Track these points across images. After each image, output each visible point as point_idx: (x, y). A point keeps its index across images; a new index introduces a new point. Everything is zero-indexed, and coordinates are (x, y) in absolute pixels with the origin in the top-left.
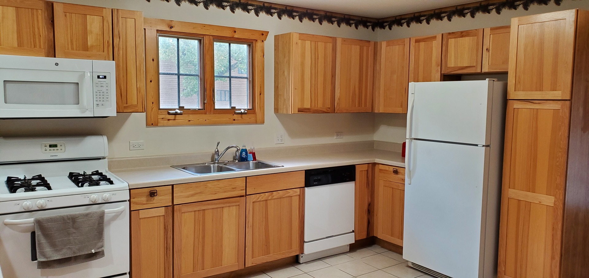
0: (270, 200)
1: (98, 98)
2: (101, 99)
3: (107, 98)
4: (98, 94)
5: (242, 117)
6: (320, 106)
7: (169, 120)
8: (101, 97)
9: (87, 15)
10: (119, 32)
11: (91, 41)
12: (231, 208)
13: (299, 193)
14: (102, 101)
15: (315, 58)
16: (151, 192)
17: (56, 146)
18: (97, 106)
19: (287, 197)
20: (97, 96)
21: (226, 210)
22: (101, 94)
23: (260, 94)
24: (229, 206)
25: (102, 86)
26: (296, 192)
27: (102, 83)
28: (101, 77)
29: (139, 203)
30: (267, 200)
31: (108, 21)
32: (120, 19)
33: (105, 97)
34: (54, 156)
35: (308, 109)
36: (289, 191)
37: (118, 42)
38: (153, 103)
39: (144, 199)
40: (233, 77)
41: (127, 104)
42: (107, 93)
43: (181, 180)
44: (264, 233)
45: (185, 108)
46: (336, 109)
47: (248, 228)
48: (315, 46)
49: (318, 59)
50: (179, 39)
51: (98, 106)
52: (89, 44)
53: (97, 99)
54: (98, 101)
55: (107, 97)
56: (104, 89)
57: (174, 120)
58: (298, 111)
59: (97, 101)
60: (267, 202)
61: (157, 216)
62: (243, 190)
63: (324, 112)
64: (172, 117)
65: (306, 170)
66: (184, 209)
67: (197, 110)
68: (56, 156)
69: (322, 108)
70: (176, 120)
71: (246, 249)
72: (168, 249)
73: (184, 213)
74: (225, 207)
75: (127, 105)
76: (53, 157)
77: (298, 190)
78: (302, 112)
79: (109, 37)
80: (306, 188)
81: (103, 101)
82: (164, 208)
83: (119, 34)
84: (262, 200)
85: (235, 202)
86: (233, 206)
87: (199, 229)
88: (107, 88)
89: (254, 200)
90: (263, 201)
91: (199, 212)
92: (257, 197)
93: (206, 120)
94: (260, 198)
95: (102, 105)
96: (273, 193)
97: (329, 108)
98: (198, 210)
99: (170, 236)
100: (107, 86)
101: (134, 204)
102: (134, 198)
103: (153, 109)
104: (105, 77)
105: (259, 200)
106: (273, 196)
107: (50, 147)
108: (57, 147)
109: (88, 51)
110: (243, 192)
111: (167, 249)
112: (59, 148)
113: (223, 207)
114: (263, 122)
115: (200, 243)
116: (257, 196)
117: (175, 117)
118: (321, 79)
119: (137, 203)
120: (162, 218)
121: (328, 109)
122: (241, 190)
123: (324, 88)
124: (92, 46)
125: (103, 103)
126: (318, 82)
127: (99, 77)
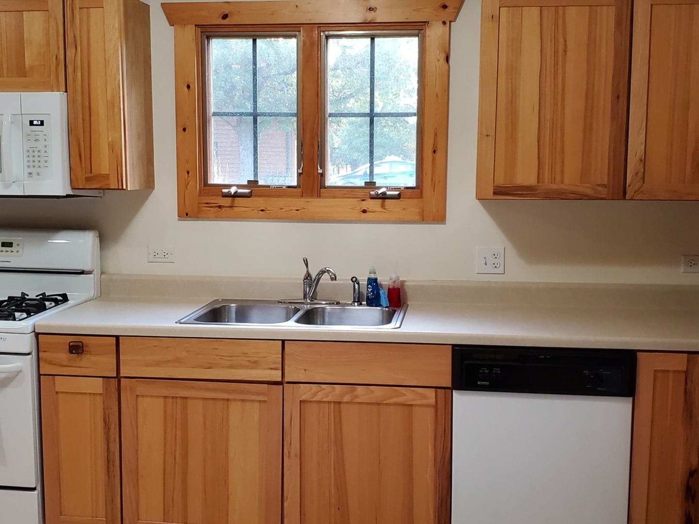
0: (347, 403)
1: (31, 161)
2: (36, 164)
3: (46, 162)
4: (31, 154)
5: (383, 206)
6: (570, 179)
7: (220, 207)
8: (36, 159)
9: (24, 12)
10: (75, 37)
11: (30, 58)
12: (248, 404)
13: (434, 400)
14: (37, 166)
15: (556, 52)
16: (71, 344)
17: (10, 245)
18: (29, 177)
19: (396, 404)
20: (28, 159)
21: (235, 409)
22: (36, 154)
23: (434, 152)
24: (243, 400)
25: (36, 140)
26: (424, 397)
27: (37, 133)
28: (35, 123)
29: (53, 363)
30: (340, 403)
31: (55, 19)
32: (77, 12)
33: (42, 159)
34: (6, 262)
35: (529, 188)
36: (404, 392)
37: (73, 55)
38: (188, 172)
39: (63, 356)
40: (379, 115)
41: (91, 173)
42: (46, 152)
43: (133, 329)
44: (333, 479)
45: (259, 184)
46: (628, 190)
47: (289, 457)
48: (556, 20)
49: (565, 51)
50: (257, 40)
51: (31, 177)
52: (27, 63)
53: (28, 164)
54: (31, 166)
55: (46, 159)
56: (40, 145)
57: (231, 207)
58: (495, 193)
59: (29, 167)
60: (340, 408)
61: (90, 394)
62: (276, 369)
63: (585, 196)
64: (227, 201)
65: (454, 346)
66: (141, 388)
67: (284, 187)
68: (8, 262)
69: (577, 186)
70: (234, 208)
71: (286, 504)
72: (111, 462)
73: (143, 396)
74: (235, 400)
75: (92, 175)
76: (4, 263)
77: (431, 393)
78: (508, 194)
79: (59, 48)
80: (455, 393)
81: (39, 167)
82: (101, 379)
83: (75, 41)
84: (324, 400)
85: (258, 394)
86: (252, 401)
87: (176, 435)
88: (45, 143)
89: (304, 398)
90: (329, 402)
91: (175, 400)
92: (310, 390)
93: (297, 210)
94: (320, 393)
95: (38, 174)
96: (355, 390)
97: (604, 186)
98: (173, 397)
99: (115, 438)
100: (45, 140)
101: (45, 362)
102: (45, 351)
103: (188, 183)
104: (42, 123)
105: (316, 398)
106: (356, 397)
107: (2, 246)
108: (12, 247)
109: (25, 77)
110: (276, 376)
111: (109, 461)
112: (14, 248)
113: (228, 400)
114: (440, 218)
115: (177, 465)
116: (312, 389)
117: (233, 202)
118: (574, 106)
119: (51, 363)
120: (99, 399)
121: (600, 188)
122: (271, 369)
123: (588, 130)
124: (32, 68)
125: (39, 170)
126: (563, 114)
127: (31, 123)
